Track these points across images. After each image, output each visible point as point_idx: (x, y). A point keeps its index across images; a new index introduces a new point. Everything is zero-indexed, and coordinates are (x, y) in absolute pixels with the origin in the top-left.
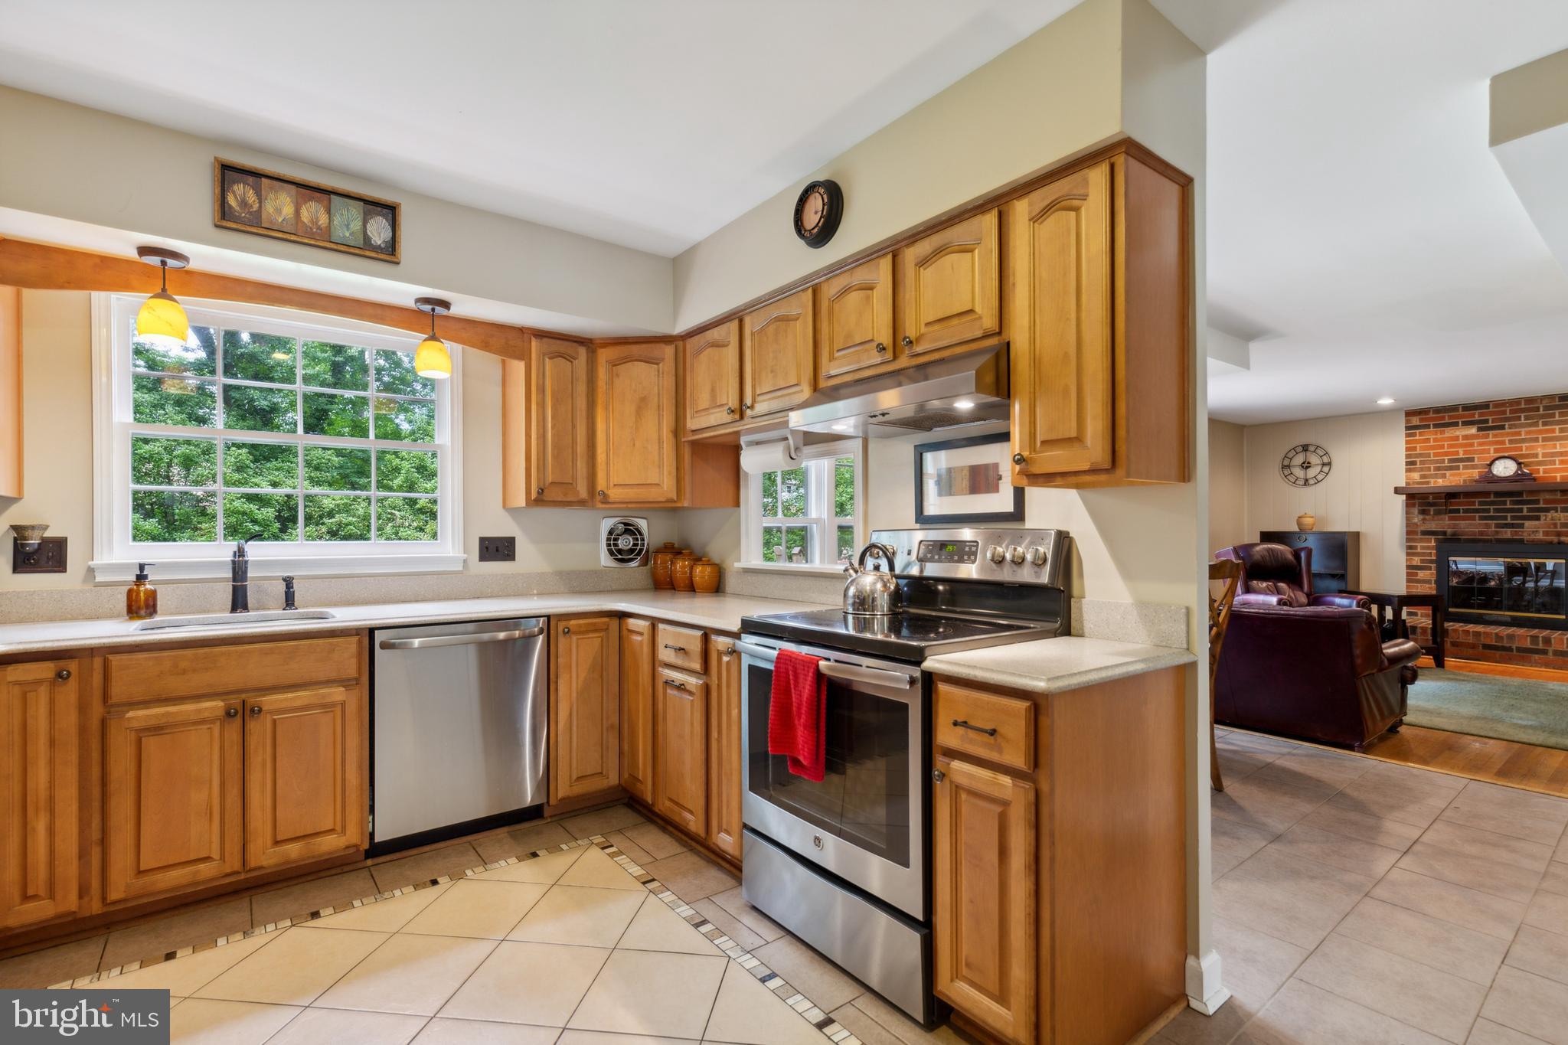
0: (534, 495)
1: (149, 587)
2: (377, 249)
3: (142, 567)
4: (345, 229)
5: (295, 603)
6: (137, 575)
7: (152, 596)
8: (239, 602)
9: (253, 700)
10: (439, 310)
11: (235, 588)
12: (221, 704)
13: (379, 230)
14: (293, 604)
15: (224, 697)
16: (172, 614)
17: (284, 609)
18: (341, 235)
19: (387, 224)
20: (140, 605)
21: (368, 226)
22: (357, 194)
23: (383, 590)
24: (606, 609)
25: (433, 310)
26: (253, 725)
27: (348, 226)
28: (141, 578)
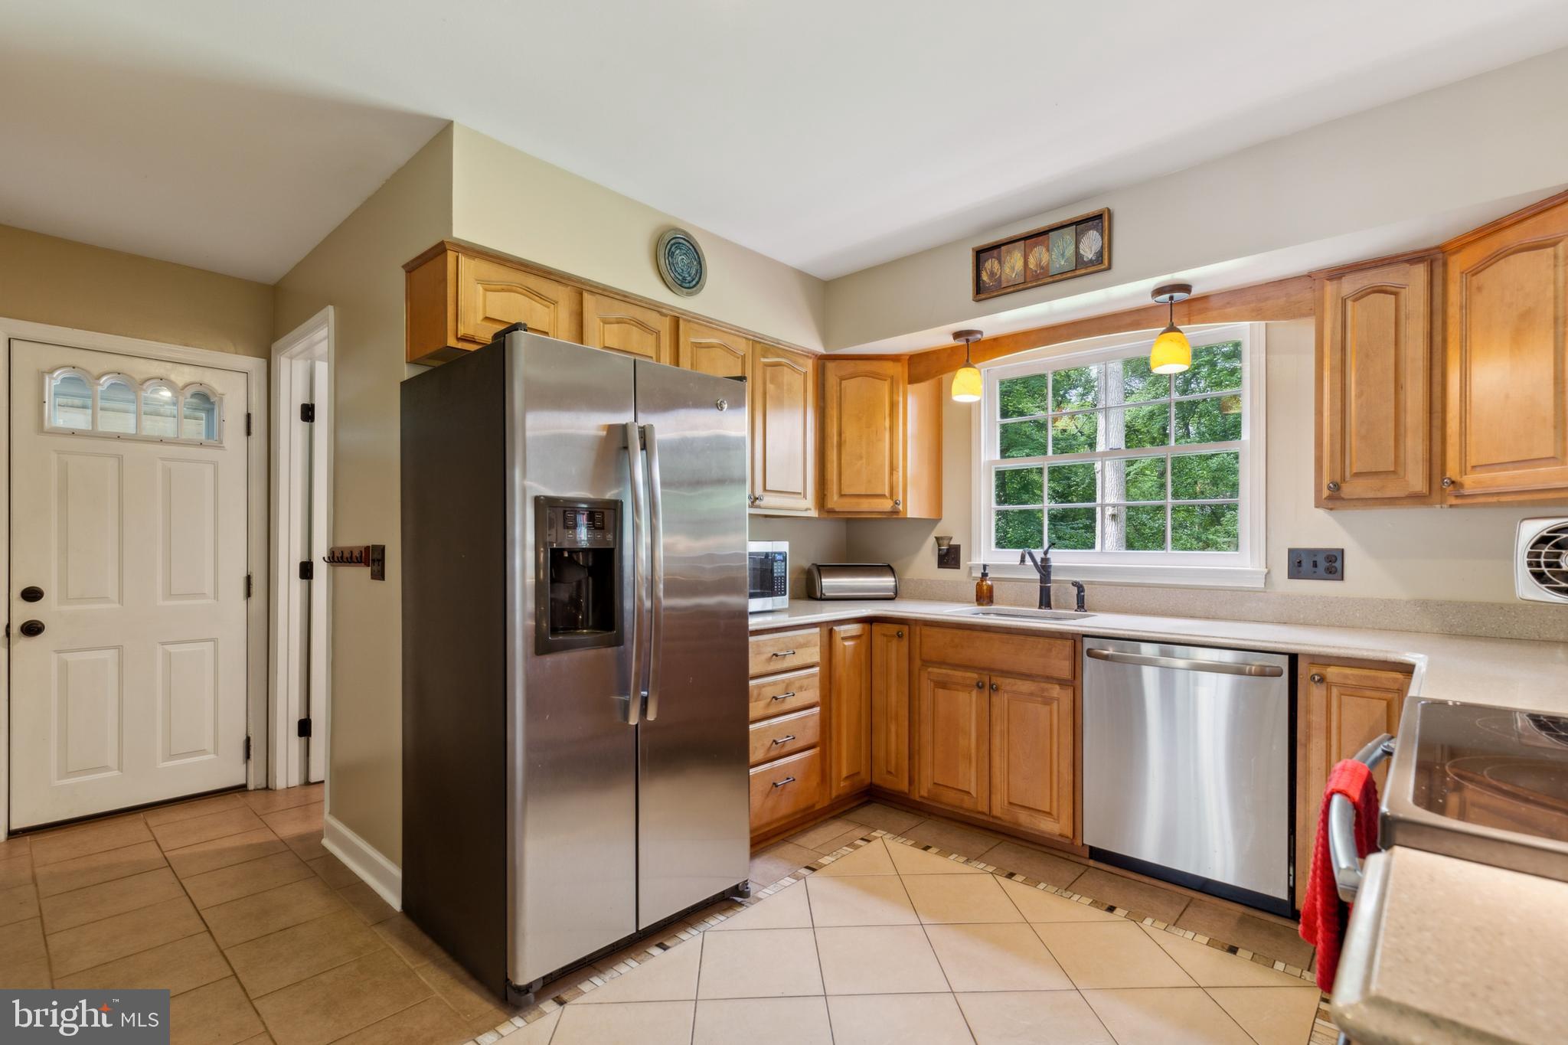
0: (1326, 493)
1: (989, 583)
2: (1091, 263)
3: (985, 567)
4: (1061, 259)
5: (1085, 606)
6: (982, 573)
7: (991, 589)
8: (1045, 601)
9: (997, 680)
10: (1178, 296)
11: (1042, 589)
12: (975, 676)
13: (1091, 242)
14: (1083, 607)
15: (981, 672)
16: (1011, 605)
17: (1076, 611)
18: (1058, 266)
19: (1098, 234)
20: (985, 596)
21: (1081, 246)
22: (1068, 220)
23: (1171, 603)
24: (1393, 660)
25: (1171, 298)
26: (995, 699)
27: (1063, 255)
28: (984, 575)
